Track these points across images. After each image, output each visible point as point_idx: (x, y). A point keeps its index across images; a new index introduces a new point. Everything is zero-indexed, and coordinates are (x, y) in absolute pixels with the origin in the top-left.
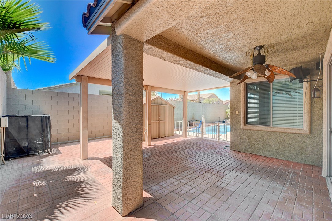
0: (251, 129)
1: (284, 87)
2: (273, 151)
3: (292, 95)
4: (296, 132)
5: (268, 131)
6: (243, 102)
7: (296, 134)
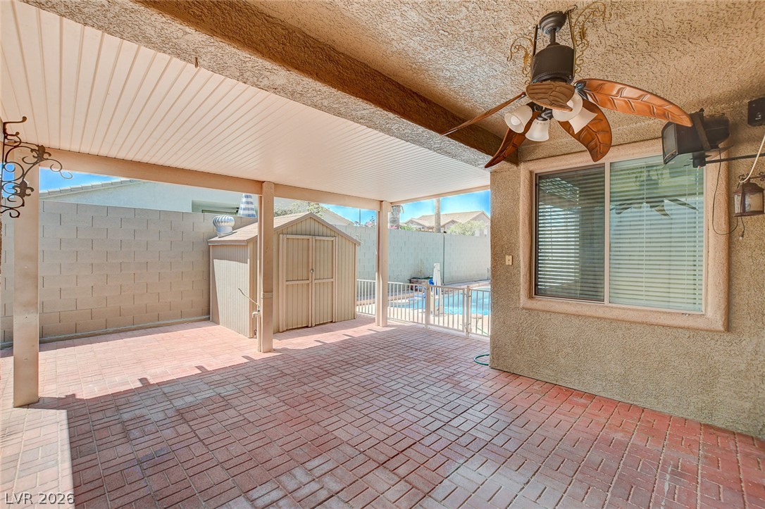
0: (547, 309)
1: (645, 192)
2: (611, 378)
3: (668, 212)
4: (682, 324)
5: (595, 317)
6: (527, 229)
7: (680, 330)
